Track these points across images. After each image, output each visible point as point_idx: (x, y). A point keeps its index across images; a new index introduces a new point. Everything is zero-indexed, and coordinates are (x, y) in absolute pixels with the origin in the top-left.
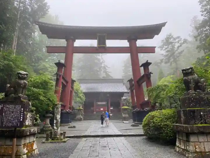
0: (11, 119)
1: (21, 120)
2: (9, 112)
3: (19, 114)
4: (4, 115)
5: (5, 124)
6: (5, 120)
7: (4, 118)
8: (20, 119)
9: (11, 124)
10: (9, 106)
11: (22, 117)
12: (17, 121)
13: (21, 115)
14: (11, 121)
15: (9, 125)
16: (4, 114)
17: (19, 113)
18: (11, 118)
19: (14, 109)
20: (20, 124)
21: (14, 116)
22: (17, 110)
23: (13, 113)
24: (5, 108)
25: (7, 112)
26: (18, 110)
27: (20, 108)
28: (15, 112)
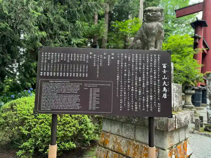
0: (138, 92)
1: (165, 96)
2: (131, 71)
3: (157, 79)
4: (120, 80)
5: (123, 105)
6: (123, 94)
7: (119, 87)
8: (162, 93)
9: (138, 104)
10: (129, 58)
11: (165, 89)
12: (153, 98)
13: (162, 81)
14: (138, 97)
15: (134, 109)
16: (118, 77)
17: (157, 76)
18: (138, 90)
19: (142, 66)
20: (161, 108)
21: (145, 85)
22: (149, 67)
23: (139, 75)
24: (120, 63)
25: (127, 73)
26: (153, 67)
27: (157, 61)
28: (145, 74)
